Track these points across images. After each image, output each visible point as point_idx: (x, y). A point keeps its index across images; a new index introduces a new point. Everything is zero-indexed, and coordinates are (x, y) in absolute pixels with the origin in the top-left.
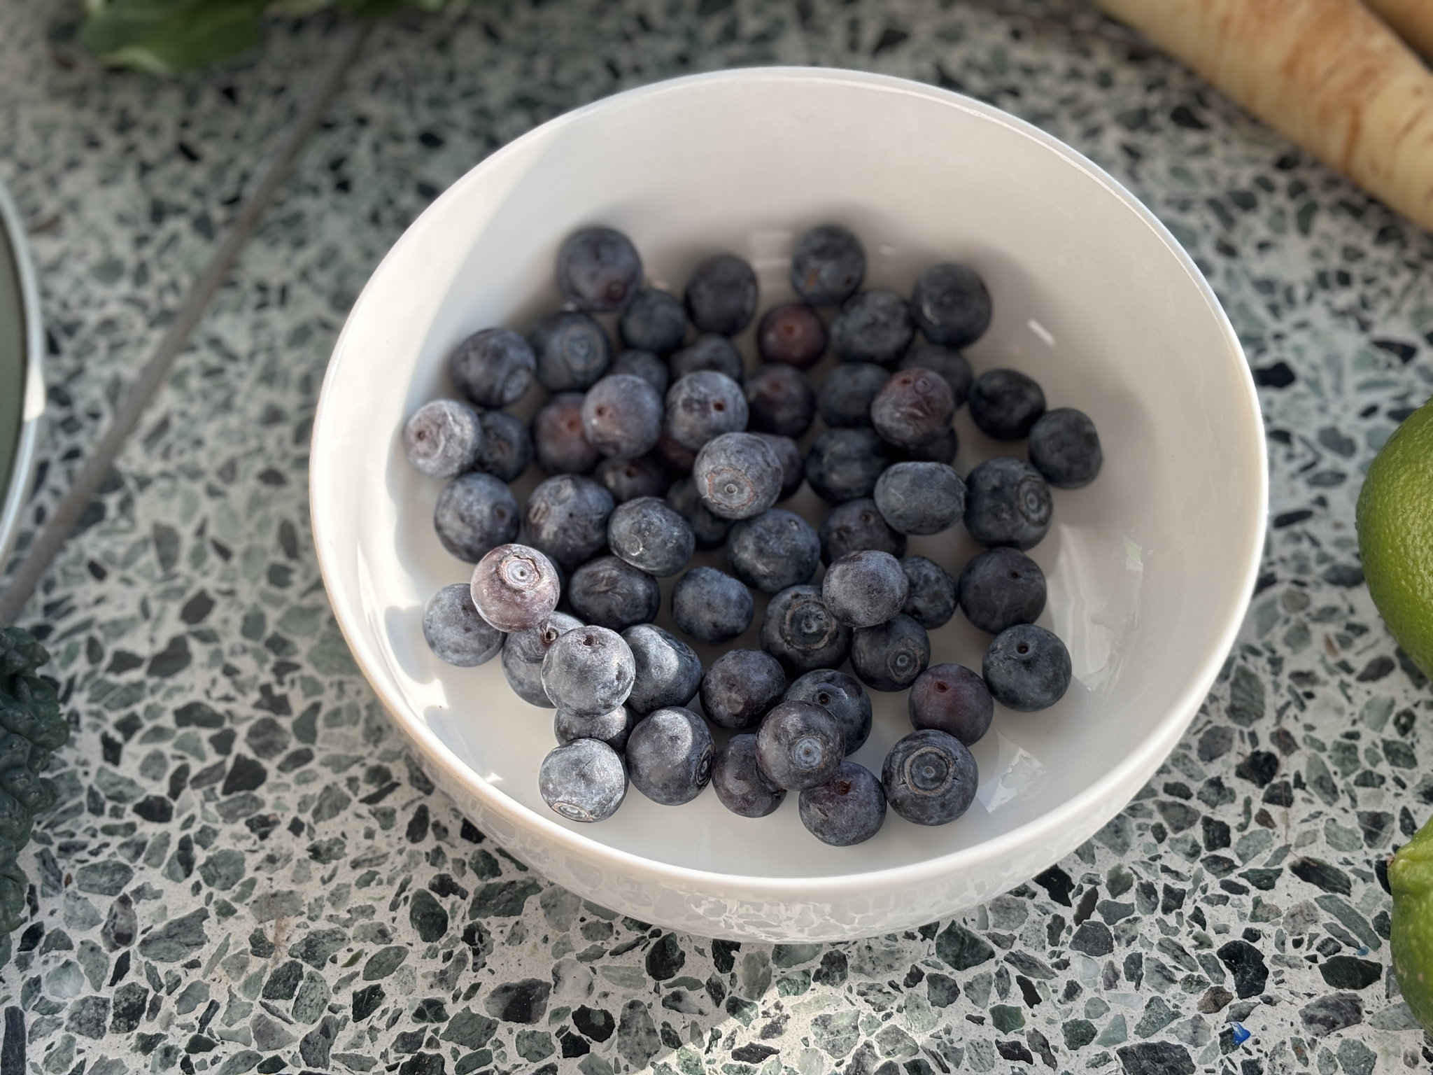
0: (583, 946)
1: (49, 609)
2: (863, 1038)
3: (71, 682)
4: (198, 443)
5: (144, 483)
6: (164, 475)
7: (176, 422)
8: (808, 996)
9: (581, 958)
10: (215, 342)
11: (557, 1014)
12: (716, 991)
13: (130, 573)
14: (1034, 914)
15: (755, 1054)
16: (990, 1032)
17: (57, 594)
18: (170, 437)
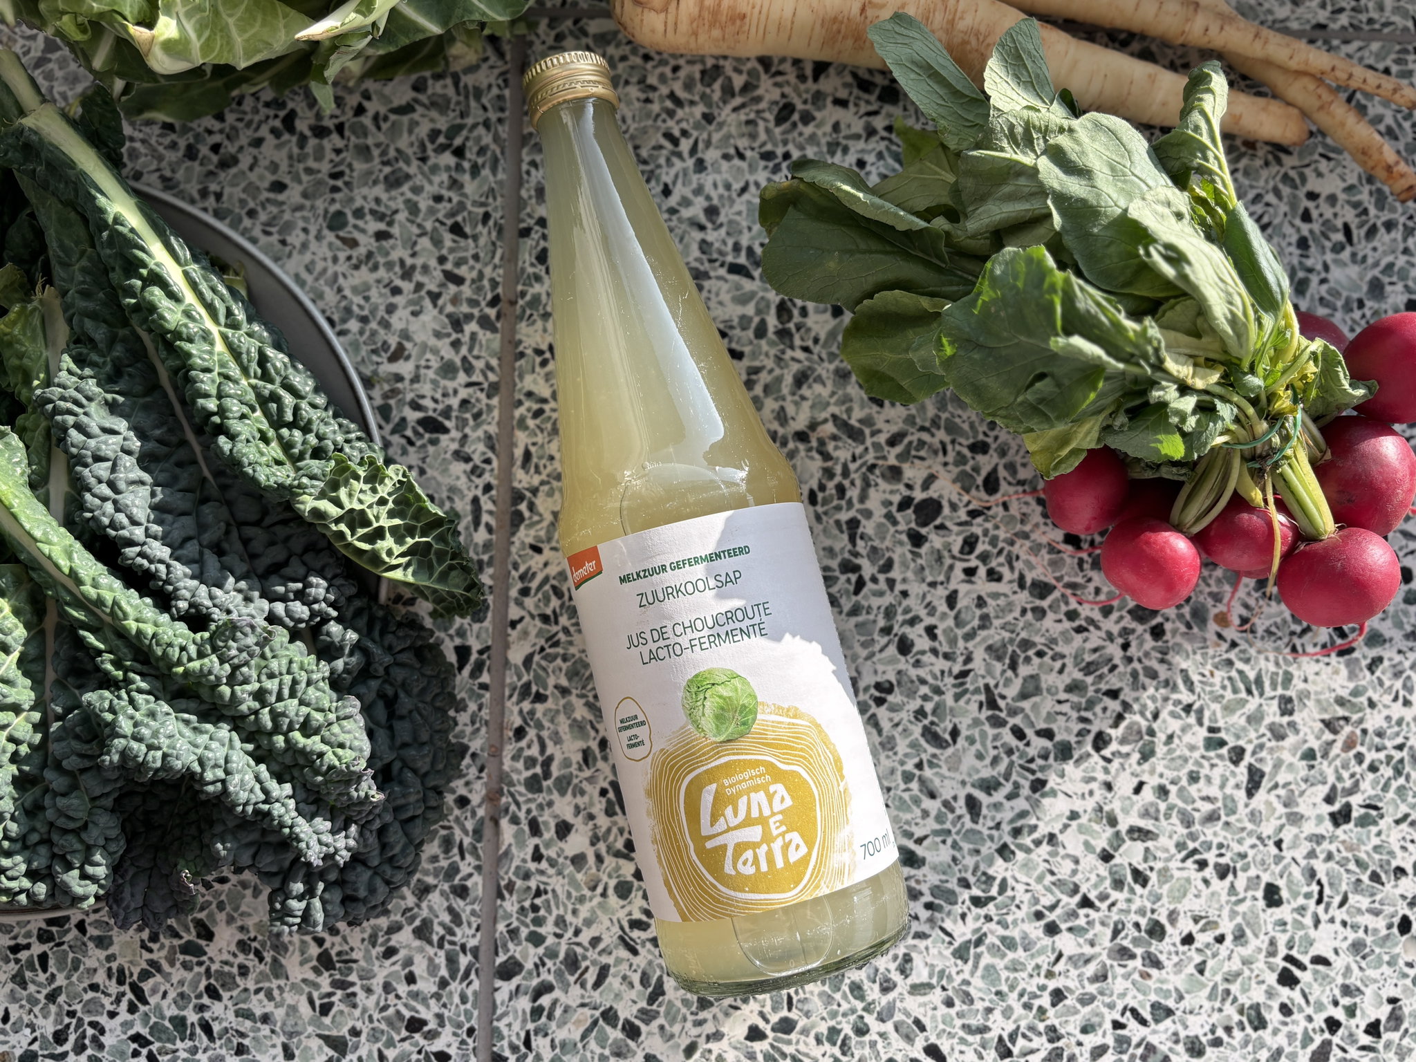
0: (864, 653)
1: (522, 578)
2: (1010, 649)
3: (554, 612)
4: (552, 458)
5: (535, 491)
6: (543, 483)
7: (533, 449)
8: (978, 639)
9: (867, 658)
10: (530, 394)
11: (866, 689)
12: (934, 652)
13: (554, 544)
14: (1068, 560)
15: (964, 674)
16: (1067, 625)
17: (522, 569)
18: (535, 460)
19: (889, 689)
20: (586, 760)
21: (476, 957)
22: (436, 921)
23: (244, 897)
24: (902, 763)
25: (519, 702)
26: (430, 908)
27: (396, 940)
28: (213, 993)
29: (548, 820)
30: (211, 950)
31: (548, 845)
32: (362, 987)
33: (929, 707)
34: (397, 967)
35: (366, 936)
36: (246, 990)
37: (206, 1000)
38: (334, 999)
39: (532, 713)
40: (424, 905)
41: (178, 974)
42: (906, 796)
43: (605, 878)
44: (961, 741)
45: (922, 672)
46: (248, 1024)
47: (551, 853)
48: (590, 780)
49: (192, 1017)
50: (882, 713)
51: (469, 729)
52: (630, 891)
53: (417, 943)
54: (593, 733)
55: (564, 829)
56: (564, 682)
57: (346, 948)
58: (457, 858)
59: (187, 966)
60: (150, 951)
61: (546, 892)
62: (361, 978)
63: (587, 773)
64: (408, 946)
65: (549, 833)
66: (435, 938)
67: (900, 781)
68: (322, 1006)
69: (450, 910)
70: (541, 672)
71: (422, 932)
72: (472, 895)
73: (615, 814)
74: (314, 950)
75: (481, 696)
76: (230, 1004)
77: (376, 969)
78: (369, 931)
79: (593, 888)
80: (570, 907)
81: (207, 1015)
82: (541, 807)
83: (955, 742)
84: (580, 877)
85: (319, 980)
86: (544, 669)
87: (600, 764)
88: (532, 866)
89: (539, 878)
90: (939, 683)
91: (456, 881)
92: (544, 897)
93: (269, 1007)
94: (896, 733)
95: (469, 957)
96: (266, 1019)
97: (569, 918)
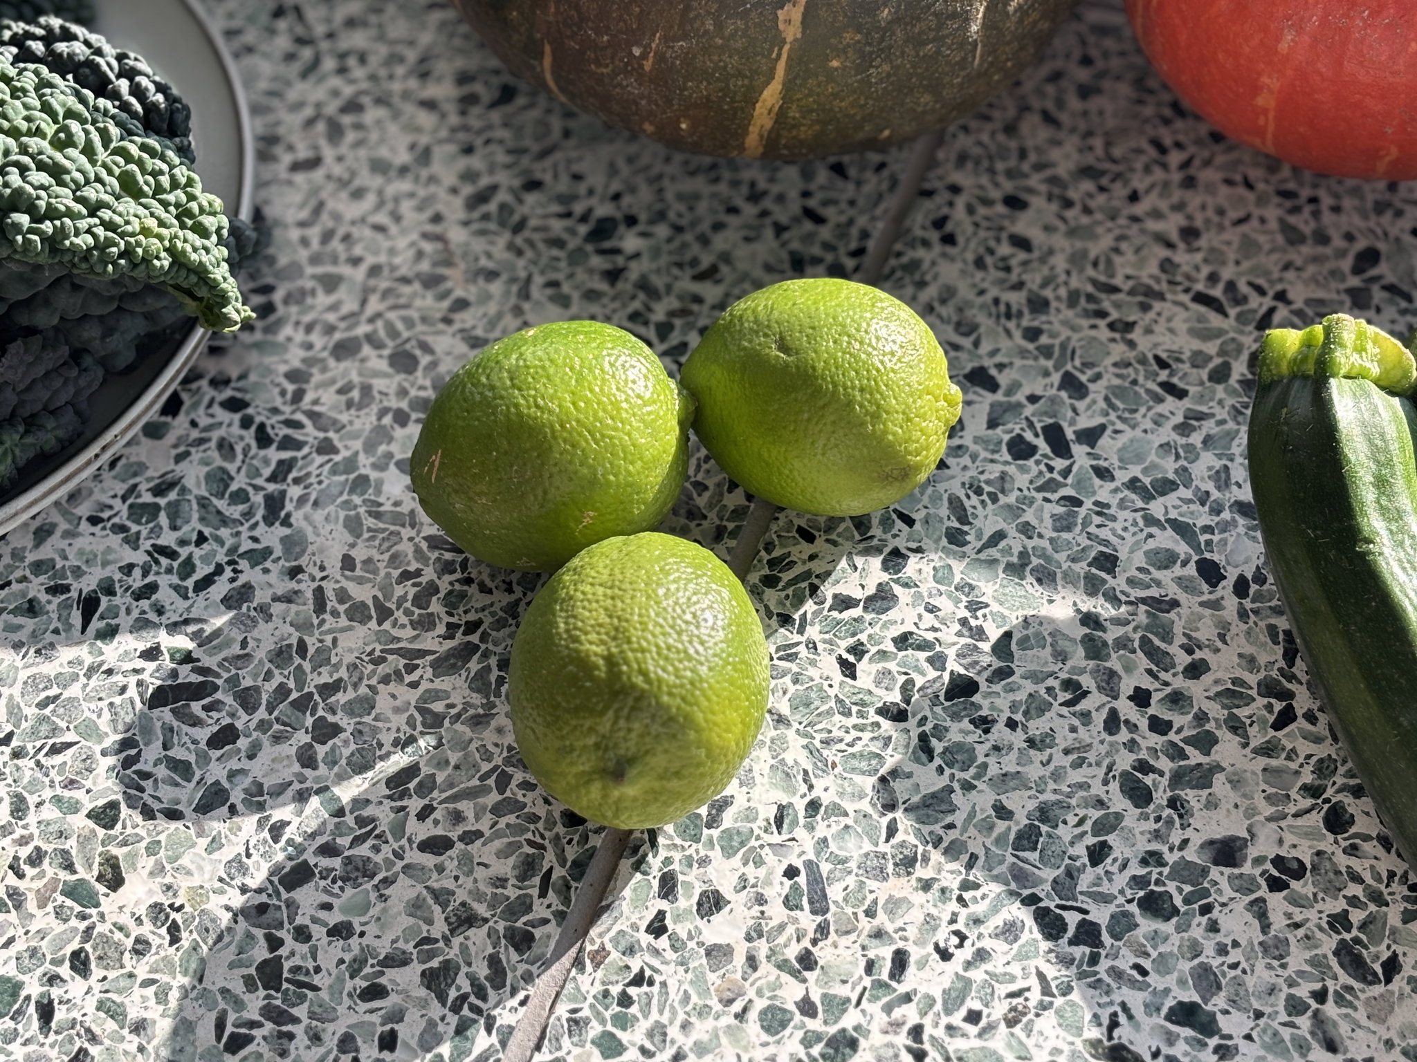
19: (1299, 871)
20: (779, 822)
21: (503, 1044)
22: (464, 969)
23: (193, 845)
24: (1291, 984)
26: (464, 949)
27: (390, 977)
28: (80, 963)
29: (692, 884)
30: (109, 903)
31: (677, 918)
32: (309, 1027)
33: (1357, 916)
34: (375, 1018)
35: (348, 957)
36: (131, 975)
37: (65, 970)
38: (254, 1032)
40: (457, 941)
41: (43, 919)
42: (1286, 1033)
43: (751, 994)
44: (1398, 983)
45: (1355, 863)
46: (111, 1025)
47: (681, 930)
48: (777, 848)
49: (33, 988)
50: (1276, 902)
52: (784, 1025)
53: (423, 992)
54: (803, 788)
55: (712, 903)
56: (785, 709)
57: (310, 965)
58: (535, 892)
59: (59, 913)
60: (20, 876)
61: (651, 983)
62: (312, 1016)
63: (776, 838)
64: (405, 992)
65: (686, 901)
66: (453, 994)
67: (1281, 1007)
68: (233, 1036)
69: (494, 961)
71: (436, 980)
72: (536, 949)
73: (799, 907)
74: (261, 953)
76: (97, 987)
77: (341, 1010)
78: (356, 950)
79: (730, 1002)
80: (681, 1016)
81: (56, 992)
82: (689, 862)
83: (1388, 980)
84: (713, 978)
85: (247, 997)
87: (800, 833)
88: (646, 939)
89: (648, 958)
90: (1382, 887)
91: (519, 924)
92: (645, 988)
93: (154, 1012)
94: (1293, 937)
95: (494, 1039)
96: (139, 1027)
97: (674, 1032)
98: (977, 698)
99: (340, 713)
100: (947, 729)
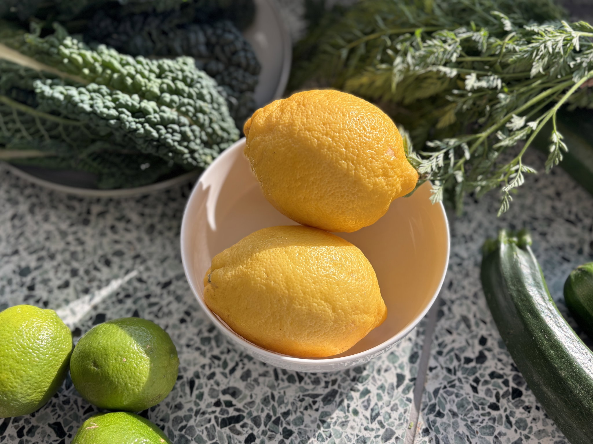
25: (428, 414)
39: (434, 422)
51: (397, 422)
56: (455, 409)
70: (442, 400)
75: (406, 405)
86: (445, 399)
98: (523, 398)
99: (292, 425)
100: (515, 412)
